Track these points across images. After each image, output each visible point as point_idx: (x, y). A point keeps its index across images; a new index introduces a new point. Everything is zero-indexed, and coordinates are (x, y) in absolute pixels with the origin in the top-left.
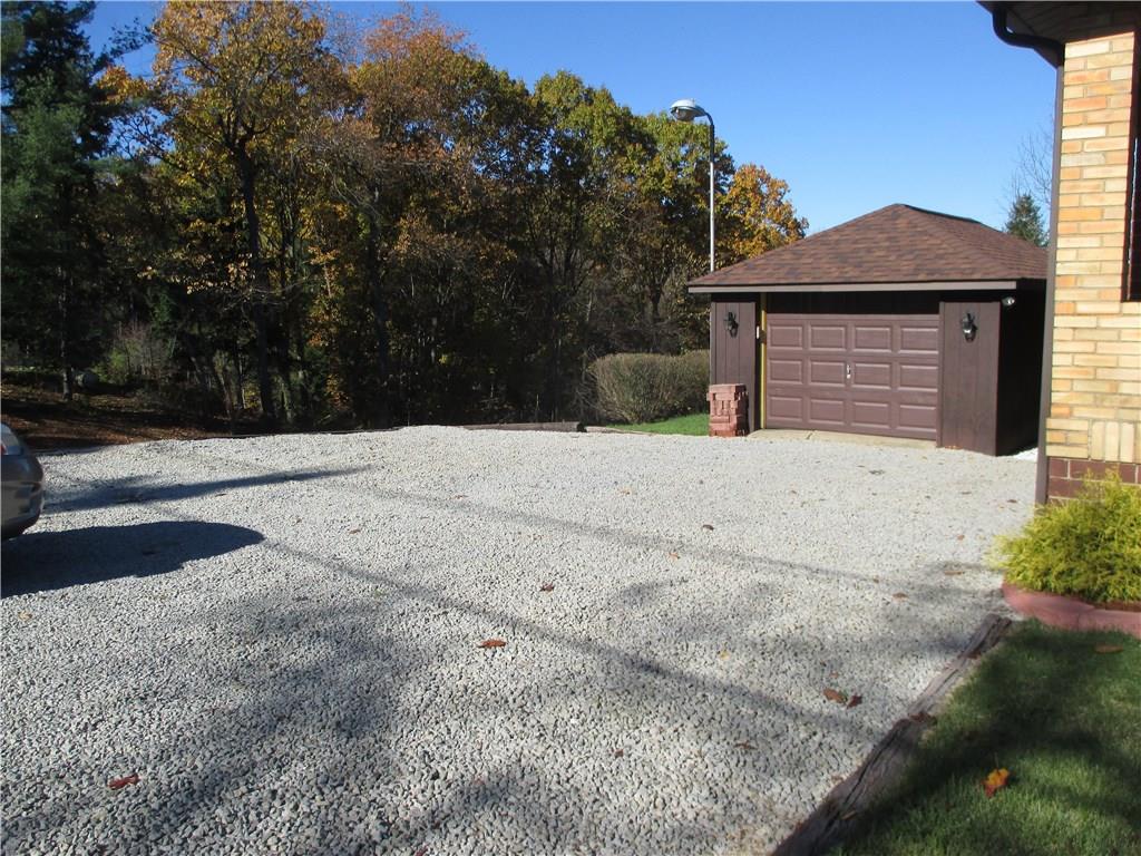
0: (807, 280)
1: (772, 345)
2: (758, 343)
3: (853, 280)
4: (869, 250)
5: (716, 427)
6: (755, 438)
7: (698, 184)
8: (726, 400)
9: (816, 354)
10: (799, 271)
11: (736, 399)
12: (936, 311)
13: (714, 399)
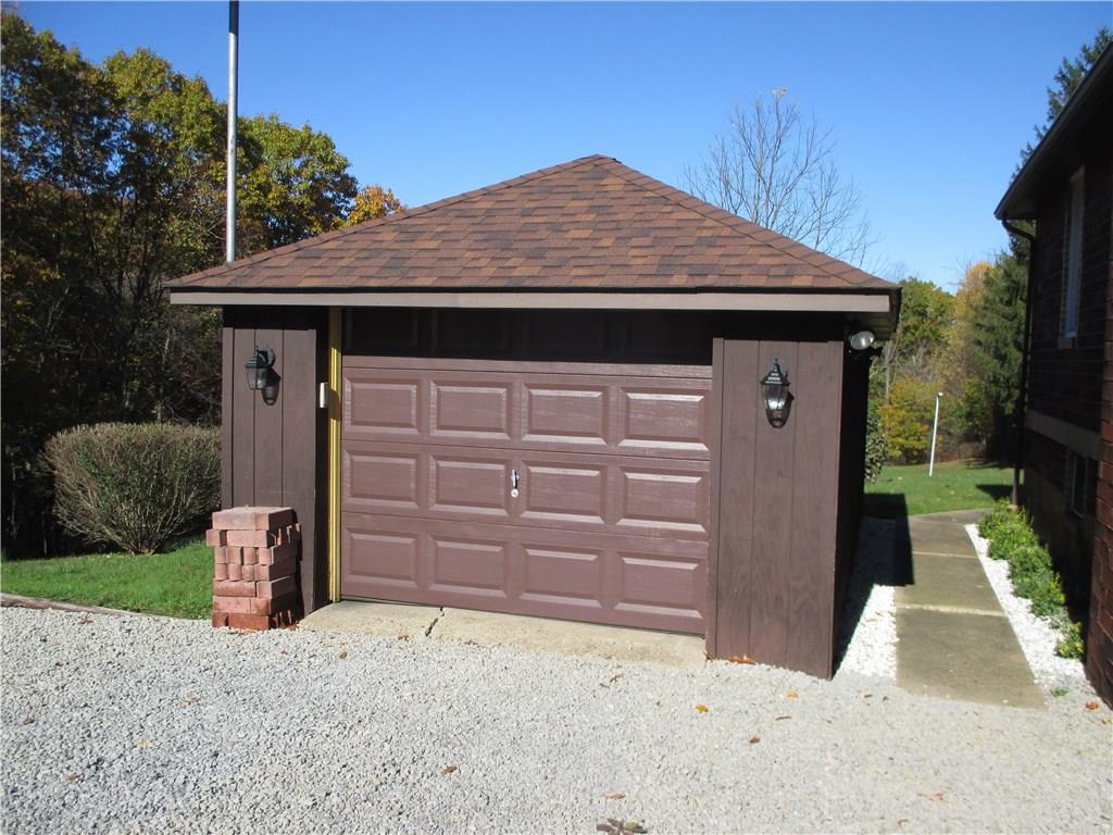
0: (428, 282)
1: (355, 423)
2: (323, 417)
3: (527, 283)
4: (556, 228)
5: (227, 605)
6: (316, 624)
7: (313, 204)
8: (249, 544)
9: (447, 443)
10: (409, 263)
11: (270, 543)
12: (706, 359)
13: (224, 542)
